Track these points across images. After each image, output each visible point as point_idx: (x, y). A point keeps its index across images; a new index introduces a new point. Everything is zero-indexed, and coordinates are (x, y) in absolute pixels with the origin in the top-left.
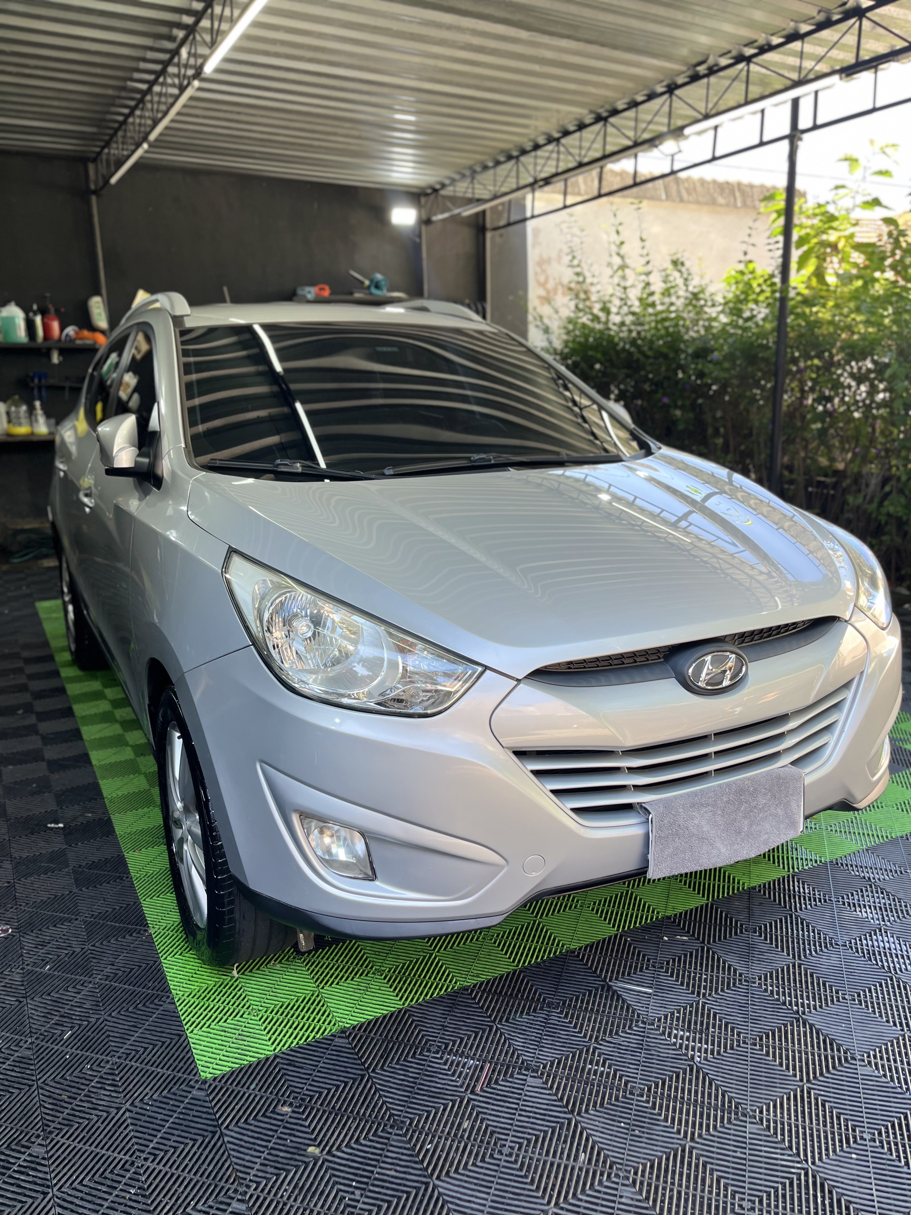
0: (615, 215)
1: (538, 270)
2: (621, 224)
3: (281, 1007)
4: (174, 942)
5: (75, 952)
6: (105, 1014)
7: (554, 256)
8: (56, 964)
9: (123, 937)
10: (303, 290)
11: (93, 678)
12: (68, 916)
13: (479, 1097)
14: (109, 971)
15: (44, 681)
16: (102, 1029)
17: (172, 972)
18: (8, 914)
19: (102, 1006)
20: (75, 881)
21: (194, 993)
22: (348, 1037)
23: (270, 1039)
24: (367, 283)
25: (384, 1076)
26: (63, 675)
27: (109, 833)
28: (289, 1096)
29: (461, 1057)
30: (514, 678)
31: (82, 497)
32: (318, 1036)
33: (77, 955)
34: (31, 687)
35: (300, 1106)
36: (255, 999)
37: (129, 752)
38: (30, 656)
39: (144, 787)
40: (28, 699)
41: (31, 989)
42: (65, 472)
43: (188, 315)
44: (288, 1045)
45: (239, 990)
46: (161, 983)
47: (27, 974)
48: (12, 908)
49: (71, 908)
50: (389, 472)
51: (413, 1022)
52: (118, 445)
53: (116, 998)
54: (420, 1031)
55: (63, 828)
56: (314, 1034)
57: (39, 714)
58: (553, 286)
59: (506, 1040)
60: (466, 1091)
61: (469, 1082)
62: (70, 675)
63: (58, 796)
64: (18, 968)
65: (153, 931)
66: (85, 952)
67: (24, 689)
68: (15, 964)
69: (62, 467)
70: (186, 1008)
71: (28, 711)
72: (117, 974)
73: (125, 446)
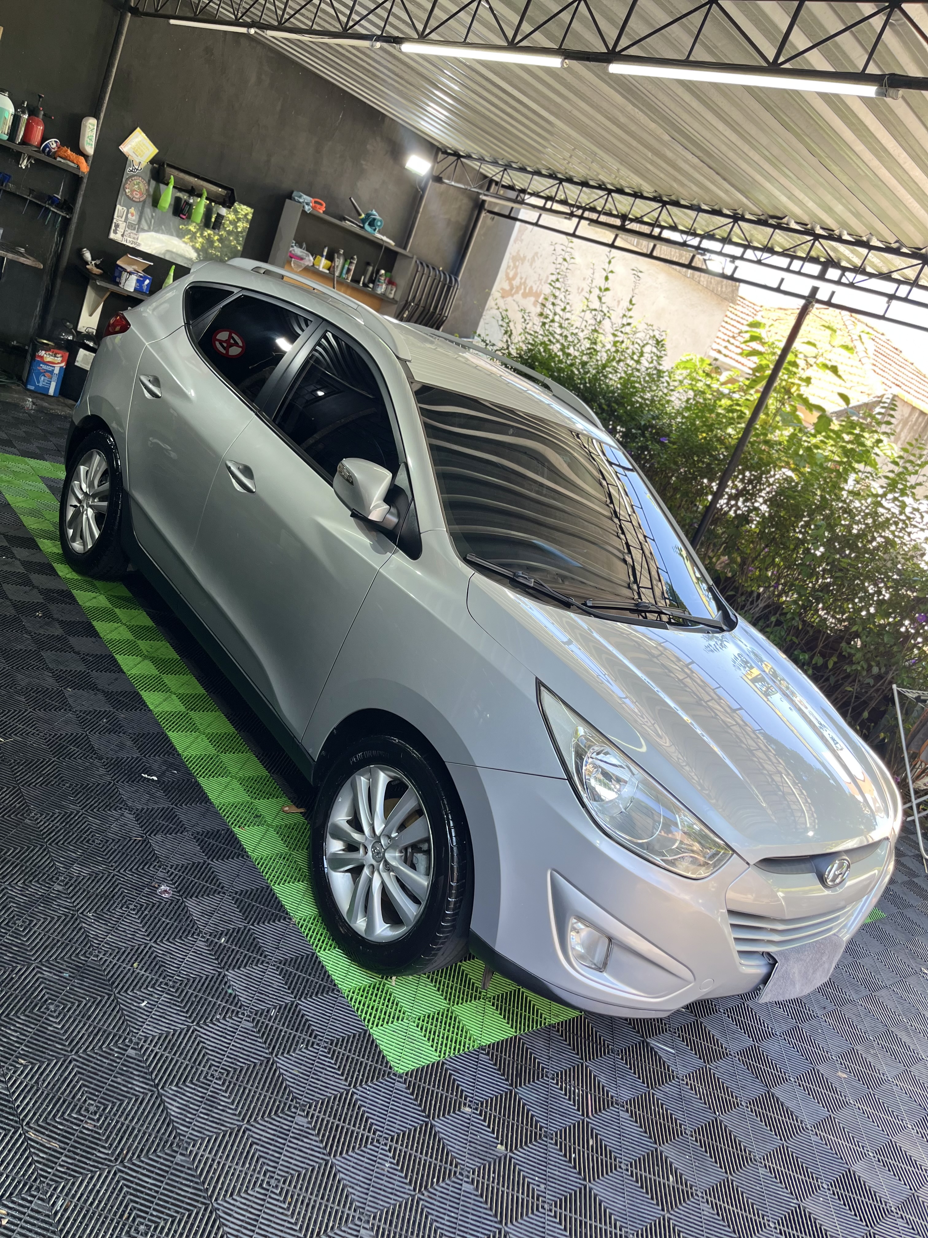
1: (511, 264)
3: (429, 1017)
4: (319, 936)
5: (240, 928)
6: (295, 998)
7: (529, 256)
8: (230, 938)
9: (274, 922)
10: (300, 197)
11: (95, 589)
12: (215, 888)
13: (593, 1121)
14: (279, 955)
15: (44, 576)
16: (299, 1012)
17: (330, 967)
18: (160, 874)
19: (289, 989)
20: (201, 848)
21: (357, 991)
22: (488, 1054)
23: (432, 1046)
24: (363, 216)
25: (524, 1092)
26: (60, 574)
27: (204, 798)
28: (465, 1099)
29: (570, 1086)
30: (748, 863)
31: (233, 468)
32: (466, 1050)
33: (243, 932)
34: (34, 582)
35: (476, 1109)
36: (405, 1005)
37: (177, 702)
38: (9, 534)
39: (211, 750)
40: (39, 599)
41: (222, 961)
42: (157, 396)
43: (410, 361)
44: (447, 1053)
45: (390, 995)
46: (326, 976)
47: (210, 943)
48: (160, 867)
49: (213, 879)
50: (589, 604)
51: (527, 1049)
52: (377, 500)
53: (296, 983)
54: (535, 1058)
55: (158, 782)
56: (462, 1048)
57: (61, 622)
58: (518, 284)
59: (595, 1076)
60: (583, 1115)
61: (582, 1107)
62: (68, 576)
63: (135, 741)
64: (198, 935)
65: (295, 920)
66: (249, 930)
67: (27, 582)
68: (193, 930)
69: (151, 386)
70: (357, 1004)
71: (48, 615)
72: (286, 960)
73: (381, 502)
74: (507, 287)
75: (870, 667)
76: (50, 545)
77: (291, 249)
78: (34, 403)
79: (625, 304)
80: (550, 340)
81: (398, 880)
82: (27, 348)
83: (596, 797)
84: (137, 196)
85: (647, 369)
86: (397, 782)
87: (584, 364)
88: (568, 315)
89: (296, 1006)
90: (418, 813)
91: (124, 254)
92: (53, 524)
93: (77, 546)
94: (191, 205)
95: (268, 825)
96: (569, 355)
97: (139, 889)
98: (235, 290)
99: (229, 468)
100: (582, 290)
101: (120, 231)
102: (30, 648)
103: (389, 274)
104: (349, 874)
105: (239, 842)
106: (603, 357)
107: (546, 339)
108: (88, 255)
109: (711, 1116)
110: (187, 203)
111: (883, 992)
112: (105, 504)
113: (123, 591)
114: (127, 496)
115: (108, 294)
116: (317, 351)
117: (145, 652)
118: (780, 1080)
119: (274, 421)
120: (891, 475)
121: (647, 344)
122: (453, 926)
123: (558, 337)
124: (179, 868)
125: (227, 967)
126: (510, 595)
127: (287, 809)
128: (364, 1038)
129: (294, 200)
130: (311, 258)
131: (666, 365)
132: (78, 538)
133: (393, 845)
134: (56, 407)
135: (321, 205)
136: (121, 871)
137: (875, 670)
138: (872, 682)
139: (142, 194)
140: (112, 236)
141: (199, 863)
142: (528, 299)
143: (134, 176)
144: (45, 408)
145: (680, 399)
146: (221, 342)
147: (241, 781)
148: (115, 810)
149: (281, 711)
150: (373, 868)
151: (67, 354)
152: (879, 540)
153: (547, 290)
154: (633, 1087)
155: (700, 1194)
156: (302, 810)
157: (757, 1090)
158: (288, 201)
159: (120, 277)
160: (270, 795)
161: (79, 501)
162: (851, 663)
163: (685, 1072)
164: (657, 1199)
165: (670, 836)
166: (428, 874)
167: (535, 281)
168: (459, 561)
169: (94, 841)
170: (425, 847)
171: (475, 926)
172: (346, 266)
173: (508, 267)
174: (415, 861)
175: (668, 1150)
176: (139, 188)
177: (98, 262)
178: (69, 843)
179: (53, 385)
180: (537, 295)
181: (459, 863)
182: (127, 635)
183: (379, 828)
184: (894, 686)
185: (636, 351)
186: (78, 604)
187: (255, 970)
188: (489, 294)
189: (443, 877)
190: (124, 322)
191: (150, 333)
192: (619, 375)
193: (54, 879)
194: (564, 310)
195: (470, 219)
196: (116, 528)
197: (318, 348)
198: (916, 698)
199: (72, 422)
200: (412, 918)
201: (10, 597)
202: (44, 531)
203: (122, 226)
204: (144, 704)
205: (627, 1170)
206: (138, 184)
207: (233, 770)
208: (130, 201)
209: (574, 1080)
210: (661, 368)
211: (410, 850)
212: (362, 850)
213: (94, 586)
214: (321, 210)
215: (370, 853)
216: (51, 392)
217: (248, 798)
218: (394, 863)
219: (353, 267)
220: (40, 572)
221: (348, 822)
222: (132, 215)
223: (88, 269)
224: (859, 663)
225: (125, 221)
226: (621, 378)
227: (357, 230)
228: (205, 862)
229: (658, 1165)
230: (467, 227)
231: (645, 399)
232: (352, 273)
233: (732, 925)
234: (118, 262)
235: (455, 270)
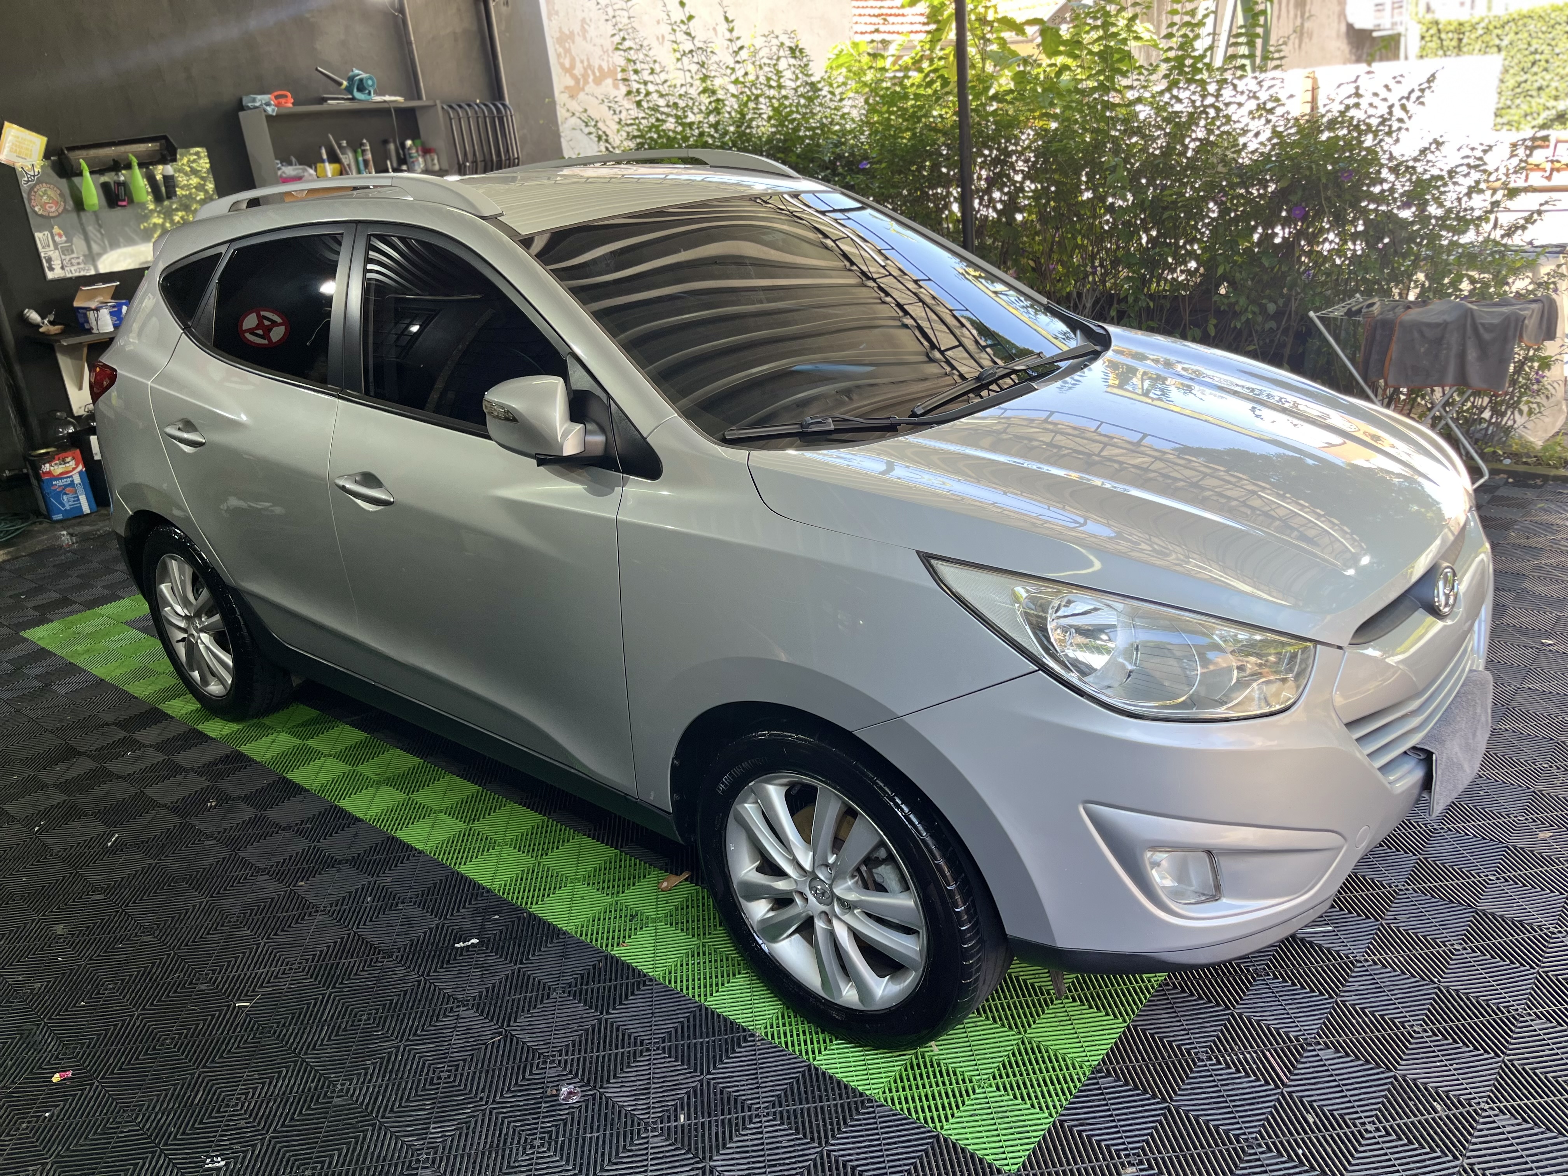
1: (561, 50)
3: (1005, 1067)
4: (802, 1037)
5: (695, 1088)
6: (820, 1144)
7: (577, 29)
8: (689, 1109)
9: (734, 1052)
10: (254, 100)
11: (267, 730)
12: (632, 1049)
13: (1293, 1087)
14: (766, 1095)
15: (193, 749)
16: (837, 1162)
17: (839, 1072)
18: (550, 1073)
19: (805, 1137)
20: (585, 1004)
21: (893, 1086)
22: (1109, 1074)
23: (1033, 1106)
24: (345, 83)
25: (1184, 1101)
26: (213, 735)
27: (553, 932)
28: (1119, 1157)
29: (1236, 1055)
30: (1339, 648)
31: (348, 486)
32: (1078, 1085)
33: (702, 1091)
34: (183, 763)
35: (1141, 1162)
36: (966, 1069)
37: (449, 820)
38: (122, 718)
39: (528, 861)
40: (202, 783)
41: (696, 1149)
42: (200, 444)
43: (501, 215)
44: (1058, 1104)
45: (939, 1065)
46: (842, 1088)
47: (667, 1133)
48: (545, 1062)
49: (624, 1039)
50: (919, 411)
51: (1152, 1035)
52: (561, 426)
53: (810, 1122)
54: (1170, 1043)
55: (481, 943)
56: (1071, 1085)
57: (246, 799)
58: (582, 71)
59: (1258, 1022)
60: (1277, 1087)
61: (1269, 1077)
62: (224, 732)
63: (422, 904)
64: (646, 1130)
65: (760, 1032)
66: (708, 1083)
67: (177, 769)
68: (635, 1128)
69: (186, 435)
70: (905, 1106)
71: (224, 799)
72: (779, 1096)
73: (568, 424)
74: (571, 82)
75: (1263, 309)
76: (182, 704)
77: (279, 173)
78: (71, 535)
79: (723, 27)
80: (658, 120)
81: (869, 915)
82: (25, 471)
83: (1085, 670)
84: (52, 210)
85: (796, 90)
86: (797, 788)
87: (715, 126)
88: (663, 76)
89: (829, 1156)
90: (849, 814)
91: (77, 290)
92: (171, 675)
93: (214, 688)
94: (124, 184)
95: (655, 921)
96: (691, 125)
97: (535, 1111)
98: (222, 249)
99: (343, 488)
100: (663, 37)
101: (57, 264)
102: (222, 856)
103: (418, 142)
104: (797, 935)
105: (628, 966)
106: (732, 104)
107: (653, 120)
108: (34, 316)
109: (1430, 989)
110: (119, 184)
111: (1519, 699)
112: (217, 617)
113: (305, 712)
114: (237, 593)
115: (85, 350)
116: (371, 271)
117: (373, 776)
118: (1478, 889)
119: (367, 393)
120: (1172, 54)
121: (778, 59)
122: (981, 941)
123: (666, 110)
124: (571, 1048)
125: (708, 1155)
126: (810, 455)
127: (665, 884)
128: (940, 1147)
129: (249, 108)
130: (312, 171)
131: (817, 72)
132: (210, 677)
133: (837, 875)
134: (101, 524)
135: (286, 96)
136: (498, 1099)
137: (1271, 308)
138: (1272, 324)
139: (57, 203)
140: (50, 275)
141: (593, 1026)
142: (604, 83)
143: (35, 185)
144: (89, 533)
145: (855, 107)
146: (252, 331)
147: (588, 880)
148: (445, 1016)
149: (589, 769)
150: (828, 918)
151: (78, 451)
152: (1192, 145)
153: (619, 59)
154: (1313, 1008)
155: (1487, 1107)
156: (686, 875)
157: (1461, 920)
158: (241, 114)
159: (87, 321)
160: (633, 879)
161: (184, 630)
162: (1236, 315)
163: (1363, 946)
164: (1438, 1146)
165: (1212, 667)
166: (907, 888)
167: (600, 57)
168: (718, 448)
169: (439, 1078)
170: (882, 854)
171: (1012, 929)
172: (360, 159)
173: (559, 56)
174: (879, 879)
175: (1408, 1070)
176: (49, 197)
177: (51, 317)
178: (408, 1100)
179: (83, 499)
180: (612, 73)
181: (943, 856)
182: (339, 768)
183: (806, 860)
184: (1312, 314)
185: (770, 75)
186: (256, 762)
187: (746, 1137)
188: (553, 103)
189: (932, 886)
190: (108, 371)
191: (147, 368)
192: (765, 116)
193: (413, 1165)
194: (652, 72)
195: (479, 20)
196: (248, 640)
197: (369, 267)
198: (1346, 314)
199: (118, 536)
200: (917, 958)
201: (162, 802)
202: (165, 690)
203: (55, 255)
204: (409, 848)
205: (1378, 1130)
206: (45, 193)
207: (568, 870)
208: (47, 222)
209: (1236, 1044)
210: (813, 79)
211: (864, 869)
212: (798, 900)
213: (263, 726)
214: (289, 104)
215: (812, 899)
216: (86, 509)
217: (609, 899)
218: (852, 897)
219: (369, 156)
220: (184, 748)
221: (759, 869)
222: (60, 236)
223: (43, 333)
224: (1246, 310)
225: (56, 248)
226: (770, 118)
227: (348, 105)
228: (600, 1020)
229: (1411, 1099)
230: (480, 30)
231: (813, 129)
232: (371, 163)
233: (1358, 740)
234: (76, 304)
235: (496, 91)
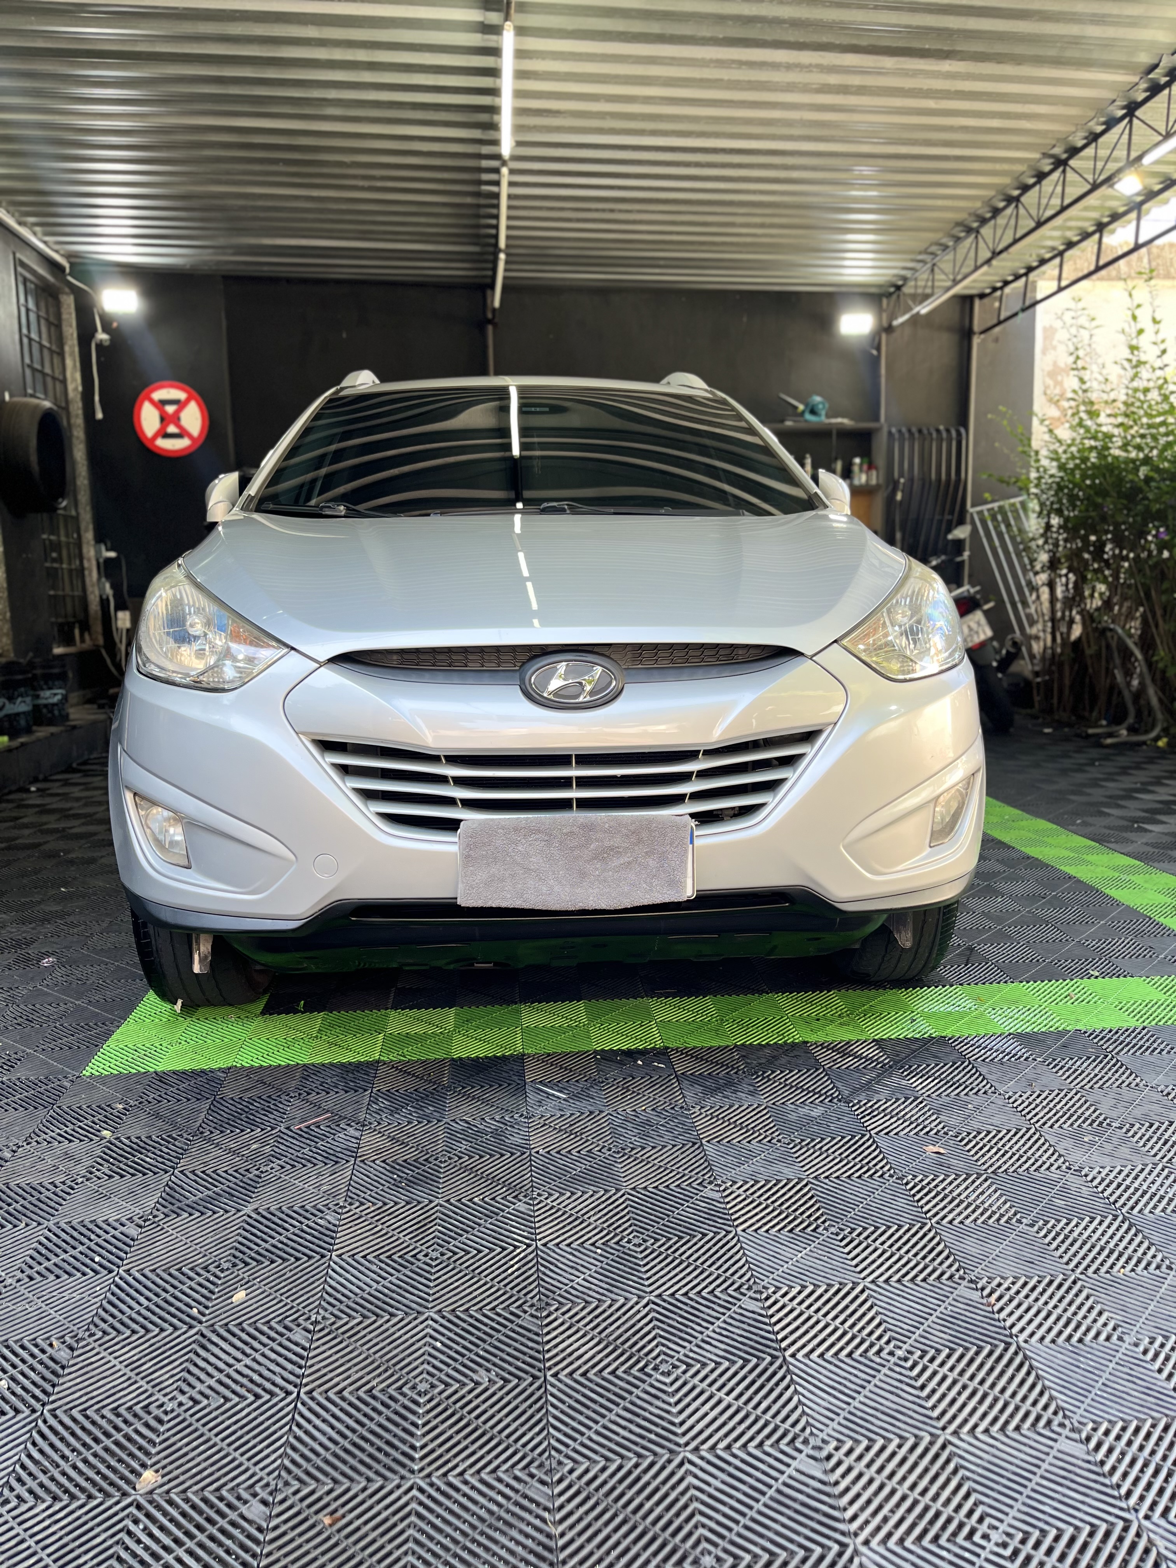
0: (1130, 295)
1: (1050, 382)
2: (1139, 306)
24: (801, 407)
30: (317, 661)
103: (866, 459)
195: (961, 355)
230: (960, 364)
